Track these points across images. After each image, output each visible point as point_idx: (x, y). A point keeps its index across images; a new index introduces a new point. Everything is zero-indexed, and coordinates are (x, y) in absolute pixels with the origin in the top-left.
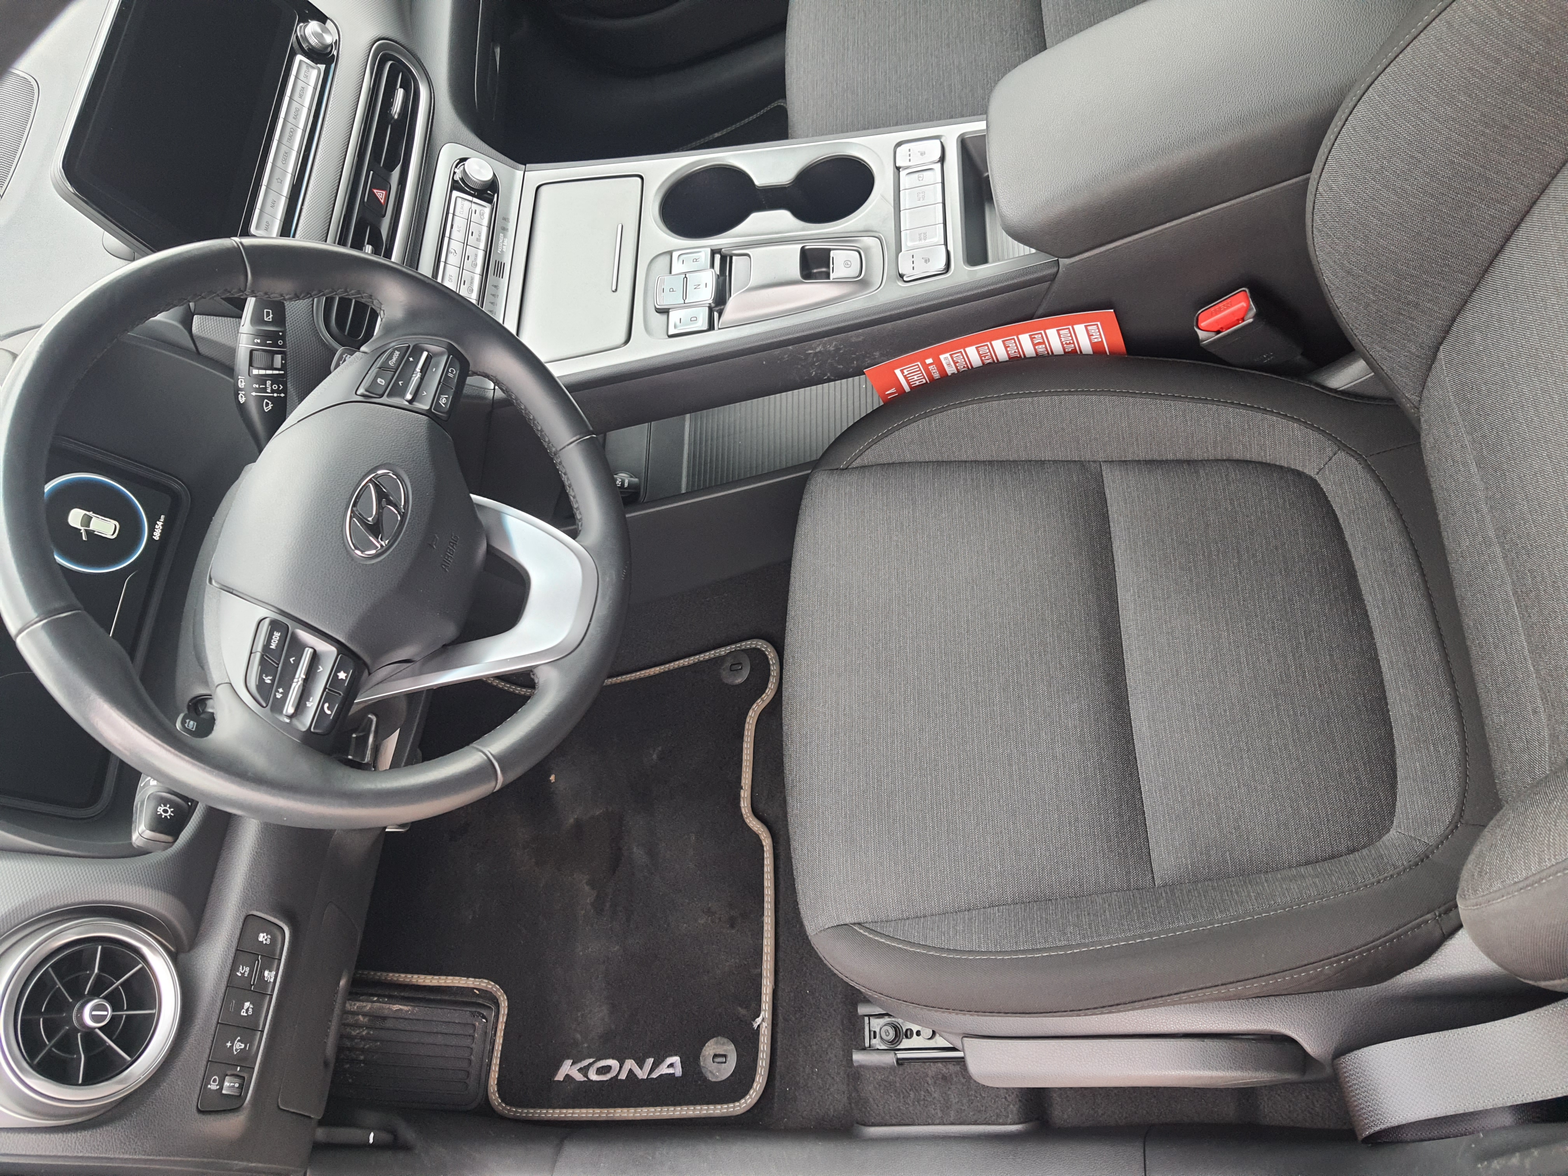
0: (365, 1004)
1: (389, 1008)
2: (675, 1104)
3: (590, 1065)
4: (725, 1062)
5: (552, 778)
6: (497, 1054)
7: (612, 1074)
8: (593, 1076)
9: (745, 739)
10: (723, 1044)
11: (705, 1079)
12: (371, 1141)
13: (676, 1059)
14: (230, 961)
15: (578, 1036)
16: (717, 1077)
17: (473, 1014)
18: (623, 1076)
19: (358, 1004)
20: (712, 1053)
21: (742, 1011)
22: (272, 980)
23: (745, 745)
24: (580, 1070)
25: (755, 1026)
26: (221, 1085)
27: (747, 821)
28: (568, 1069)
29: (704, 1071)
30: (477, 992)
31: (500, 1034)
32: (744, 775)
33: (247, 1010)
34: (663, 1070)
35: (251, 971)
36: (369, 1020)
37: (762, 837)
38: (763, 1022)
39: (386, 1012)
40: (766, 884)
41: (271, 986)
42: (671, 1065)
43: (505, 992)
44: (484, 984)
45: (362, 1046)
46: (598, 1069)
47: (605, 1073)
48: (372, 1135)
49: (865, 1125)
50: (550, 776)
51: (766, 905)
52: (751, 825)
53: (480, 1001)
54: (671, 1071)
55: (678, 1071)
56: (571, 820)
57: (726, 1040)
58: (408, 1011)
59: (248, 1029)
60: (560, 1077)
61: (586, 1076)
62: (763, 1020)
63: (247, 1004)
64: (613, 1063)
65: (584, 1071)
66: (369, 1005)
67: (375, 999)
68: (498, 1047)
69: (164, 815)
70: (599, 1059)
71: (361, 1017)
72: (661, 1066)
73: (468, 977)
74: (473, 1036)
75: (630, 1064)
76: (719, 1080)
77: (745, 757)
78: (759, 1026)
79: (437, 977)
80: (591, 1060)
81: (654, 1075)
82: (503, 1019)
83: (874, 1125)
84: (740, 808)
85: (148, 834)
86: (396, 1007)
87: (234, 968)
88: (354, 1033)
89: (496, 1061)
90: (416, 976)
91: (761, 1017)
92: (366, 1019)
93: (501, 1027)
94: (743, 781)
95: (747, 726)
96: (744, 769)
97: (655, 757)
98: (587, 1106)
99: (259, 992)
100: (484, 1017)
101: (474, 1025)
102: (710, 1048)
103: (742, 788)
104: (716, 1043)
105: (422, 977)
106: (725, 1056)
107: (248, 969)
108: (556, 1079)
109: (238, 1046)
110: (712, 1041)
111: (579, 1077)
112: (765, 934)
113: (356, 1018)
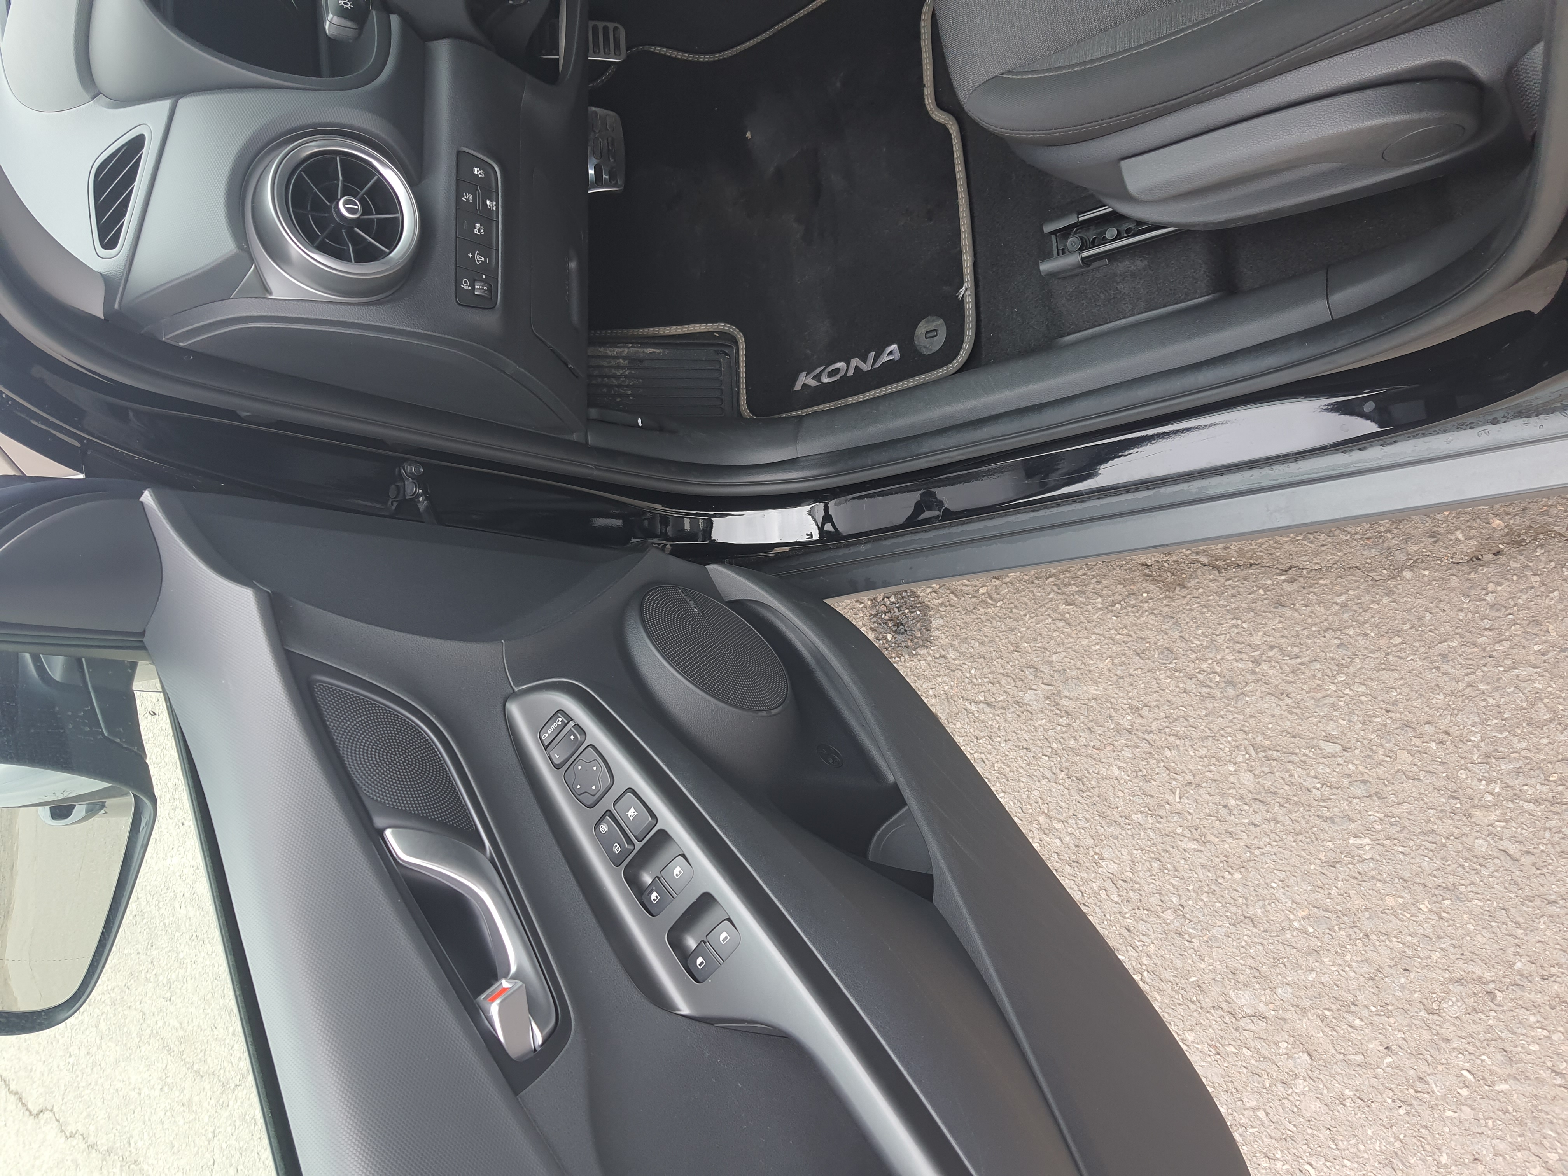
0: (622, 350)
1: (643, 352)
2: (897, 381)
3: (822, 372)
4: (936, 336)
5: (748, 135)
6: (743, 381)
7: (842, 374)
8: (826, 380)
9: (923, 37)
10: (933, 321)
11: (921, 355)
12: (640, 424)
13: (894, 347)
14: (454, 188)
15: (809, 352)
16: (931, 349)
17: (717, 352)
18: (851, 373)
19: (617, 350)
20: (924, 331)
21: (946, 289)
22: (494, 209)
23: (923, 44)
24: (814, 378)
25: (960, 297)
26: (472, 286)
27: (933, 116)
28: (804, 380)
29: (918, 348)
30: (717, 335)
31: (742, 364)
32: (925, 73)
33: (479, 230)
34: (885, 358)
35: (474, 199)
36: (629, 363)
37: (949, 126)
38: (967, 291)
39: (642, 355)
40: (957, 169)
41: (495, 212)
42: (891, 353)
43: (741, 330)
44: (721, 326)
45: (627, 383)
46: (829, 373)
47: (835, 375)
48: (640, 420)
49: (1062, 336)
50: (746, 134)
51: (959, 189)
52: (937, 119)
53: (721, 342)
54: (891, 358)
55: (897, 356)
56: (772, 169)
57: (935, 317)
58: (660, 353)
59: (484, 245)
60: (798, 387)
61: (819, 381)
62: (966, 290)
63: (478, 225)
64: (841, 365)
65: (817, 377)
66: (626, 351)
67: (630, 345)
68: (743, 375)
69: (345, 6)
70: (828, 365)
71: (621, 361)
72: (882, 357)
73: (707, 323)
74: (721, 371)
75: (855, 362)
76: (933, 351)
77: (924, 55)
78: (963, 296)
79: (680, 327)
80: (822, 368)
81: (877, 365)
82: (742, 352)
83: (1069, 334)
84: (925, 105)
85: (336, 20)
86: (649, 350)
87: (458, 196)
88: (618, 373)
89: (743, 386)
90: (662, 329)
91: (964, 288)
92: (626, 362)
93: (742, 359)
94: (925, 79)
95: (922, 24)
96: (925, 67)
97: (838, 84)
98: (824, 403)
99: (487, 218)
100: (726, 354)
101: (720, 361)
102: (922, 329)
103: (924, 86)
104: (927, 322)
105: (668, 328)
106: (936, 330)
107: (471, 196)
108: (795, 389)
109: (479, 258)
110: (923, 322)
111: (813, 383)
112: (961, 216)
113: (618, 361)
